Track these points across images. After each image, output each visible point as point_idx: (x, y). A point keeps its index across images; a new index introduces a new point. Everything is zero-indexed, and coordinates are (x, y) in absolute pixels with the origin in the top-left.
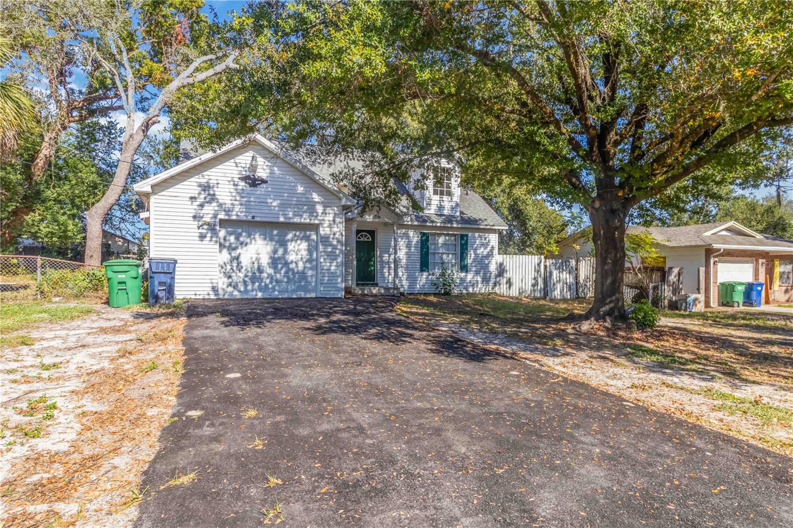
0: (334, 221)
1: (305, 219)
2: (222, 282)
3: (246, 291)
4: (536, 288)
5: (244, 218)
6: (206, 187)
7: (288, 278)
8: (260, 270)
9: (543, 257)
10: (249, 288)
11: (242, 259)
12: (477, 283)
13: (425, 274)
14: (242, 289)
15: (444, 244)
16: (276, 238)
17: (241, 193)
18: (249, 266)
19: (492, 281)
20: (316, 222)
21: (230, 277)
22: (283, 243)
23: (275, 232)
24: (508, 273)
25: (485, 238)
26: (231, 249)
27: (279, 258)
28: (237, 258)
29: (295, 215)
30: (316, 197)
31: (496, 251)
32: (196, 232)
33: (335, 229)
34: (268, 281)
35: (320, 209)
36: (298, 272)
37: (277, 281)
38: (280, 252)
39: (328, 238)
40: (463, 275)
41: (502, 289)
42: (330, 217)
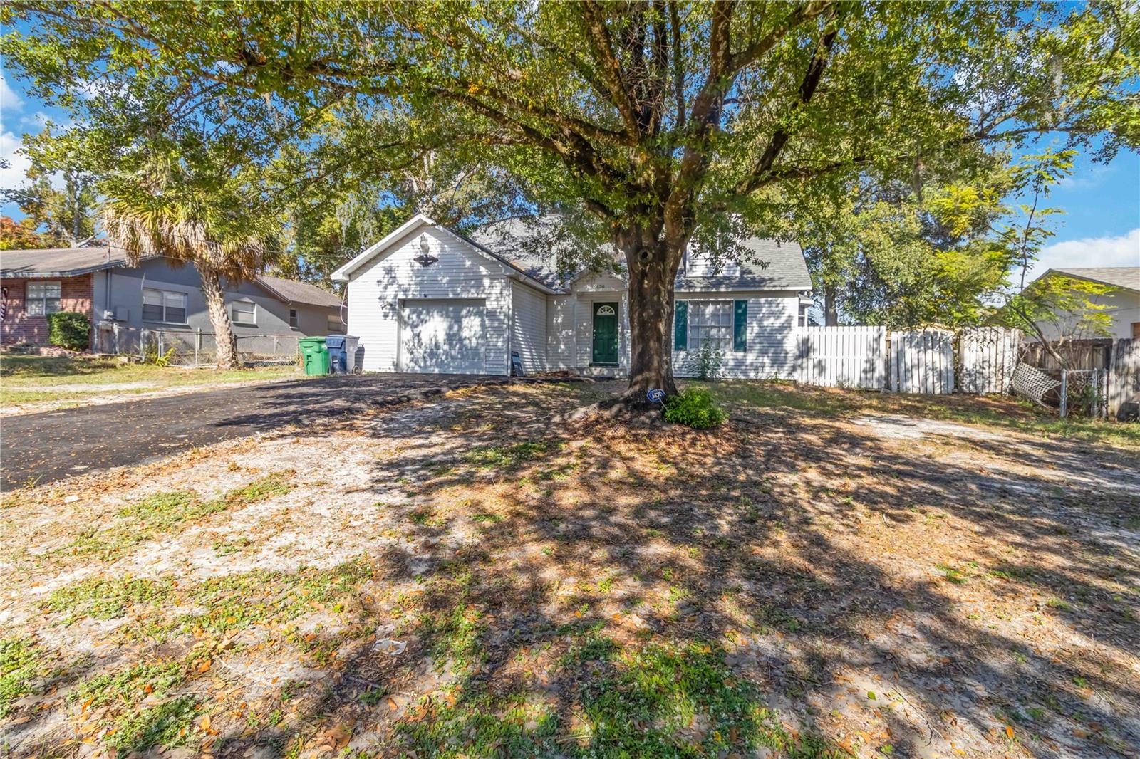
0: (501, 293)
1: (473, 294)
2: (405, 359)
3: (426, 367)
4: (869, 375)
5: (418, 297)
6: (389, 271)
7: (463, 355)
8: (437, 346)
9: (883, 328)
10: (428, 363)
11: (422, 336)
12: (763, 367)
13: (683, 354)
14: (422, 365)
15: (713, 315)
16: (452, 315)
17: (417, 273)
18: (428, 342)
19: (790, 363)
20: (484, 296)
21: (412, 353)
22: (458, 320)
23: (451, 309)
24: (817, 353)
25: (778, 305)
26: (414, 326)
27: (455, 335)
28: (418, 335)
29: (462, 291)
30: (483, 271)
31: (795, 322)
32: (381, 313)
33: (502, 303)
34: (444, 357)
35: (487, 282)
36: (471, 349)
37: (452, 358)
38: (456, 328)
39: (495, 312)
40: (740, 355)
41: (807, 376)
42: (497, 290)
